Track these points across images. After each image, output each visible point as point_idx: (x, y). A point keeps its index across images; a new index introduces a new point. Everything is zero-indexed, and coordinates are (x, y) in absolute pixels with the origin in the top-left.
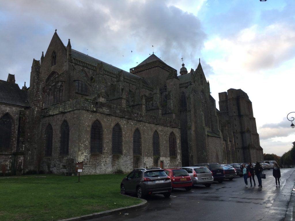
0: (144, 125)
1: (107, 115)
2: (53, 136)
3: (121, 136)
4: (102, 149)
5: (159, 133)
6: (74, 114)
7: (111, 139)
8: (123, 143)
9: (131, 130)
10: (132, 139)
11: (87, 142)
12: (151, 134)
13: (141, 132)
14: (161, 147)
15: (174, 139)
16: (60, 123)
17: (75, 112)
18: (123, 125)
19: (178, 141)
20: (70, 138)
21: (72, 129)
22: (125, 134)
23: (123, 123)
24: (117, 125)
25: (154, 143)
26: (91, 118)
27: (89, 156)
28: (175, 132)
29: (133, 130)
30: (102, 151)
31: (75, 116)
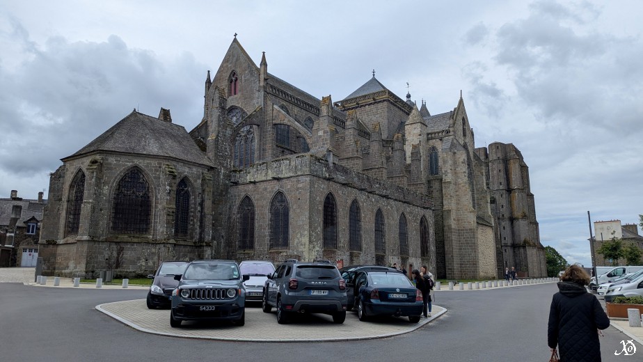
0: (389, 204)
1: (344, 184)
2: (256, 217)
3: (359, 221)
4: (336, 240)
5: (407, 216)
6: (298, 181)
7: (348, 225)
8: (362, 233)
9: (372, 212)
10: (374, 225)
11: (319, 229)
12: (397, 217)
13: (384, 213)
14: (409, 240)
15: (425, 227)
16: (270, 196)
17: (300, 178)
18: (362, 202)
19: (431, 231)
20: (291, 220)
21: (294, 207)
22: (365, 217)
23: (362, 198)
24: (355, 202)
25: (401, 234)
26: (323, 189)
27: (321, 250)
28: (427, 216)
29: (375, 211)
30: (336, 244)
31: (300, 185)
